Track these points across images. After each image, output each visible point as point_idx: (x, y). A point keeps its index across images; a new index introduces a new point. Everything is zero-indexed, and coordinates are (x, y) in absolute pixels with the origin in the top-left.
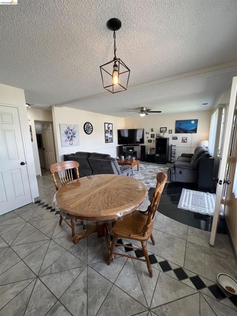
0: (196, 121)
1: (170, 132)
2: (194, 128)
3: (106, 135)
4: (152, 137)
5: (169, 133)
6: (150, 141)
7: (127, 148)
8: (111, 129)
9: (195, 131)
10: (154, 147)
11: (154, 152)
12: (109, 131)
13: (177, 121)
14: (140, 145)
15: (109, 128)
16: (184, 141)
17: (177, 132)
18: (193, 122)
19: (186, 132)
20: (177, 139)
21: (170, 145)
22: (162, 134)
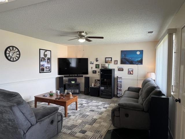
0: (142, 52)
1: (116, 62)
2: (140, 59)
3: (42, 63)
4: (96, 68)
5: (115, 64)
6: (94, 72)
7: (69, 79)
8: (49, 56)
9: (141, 62)
10: (99, 79)
11: (98, 85)
12: (46, 58)
13: (122, 51)
14: (84, 76)
15: (45, 55)
16: (130, 73)
17: (122, 63)
18: (138, 53)
19: (131, 63)
20: (123, 70)
21: (116, 76)
22: (107, 65)
